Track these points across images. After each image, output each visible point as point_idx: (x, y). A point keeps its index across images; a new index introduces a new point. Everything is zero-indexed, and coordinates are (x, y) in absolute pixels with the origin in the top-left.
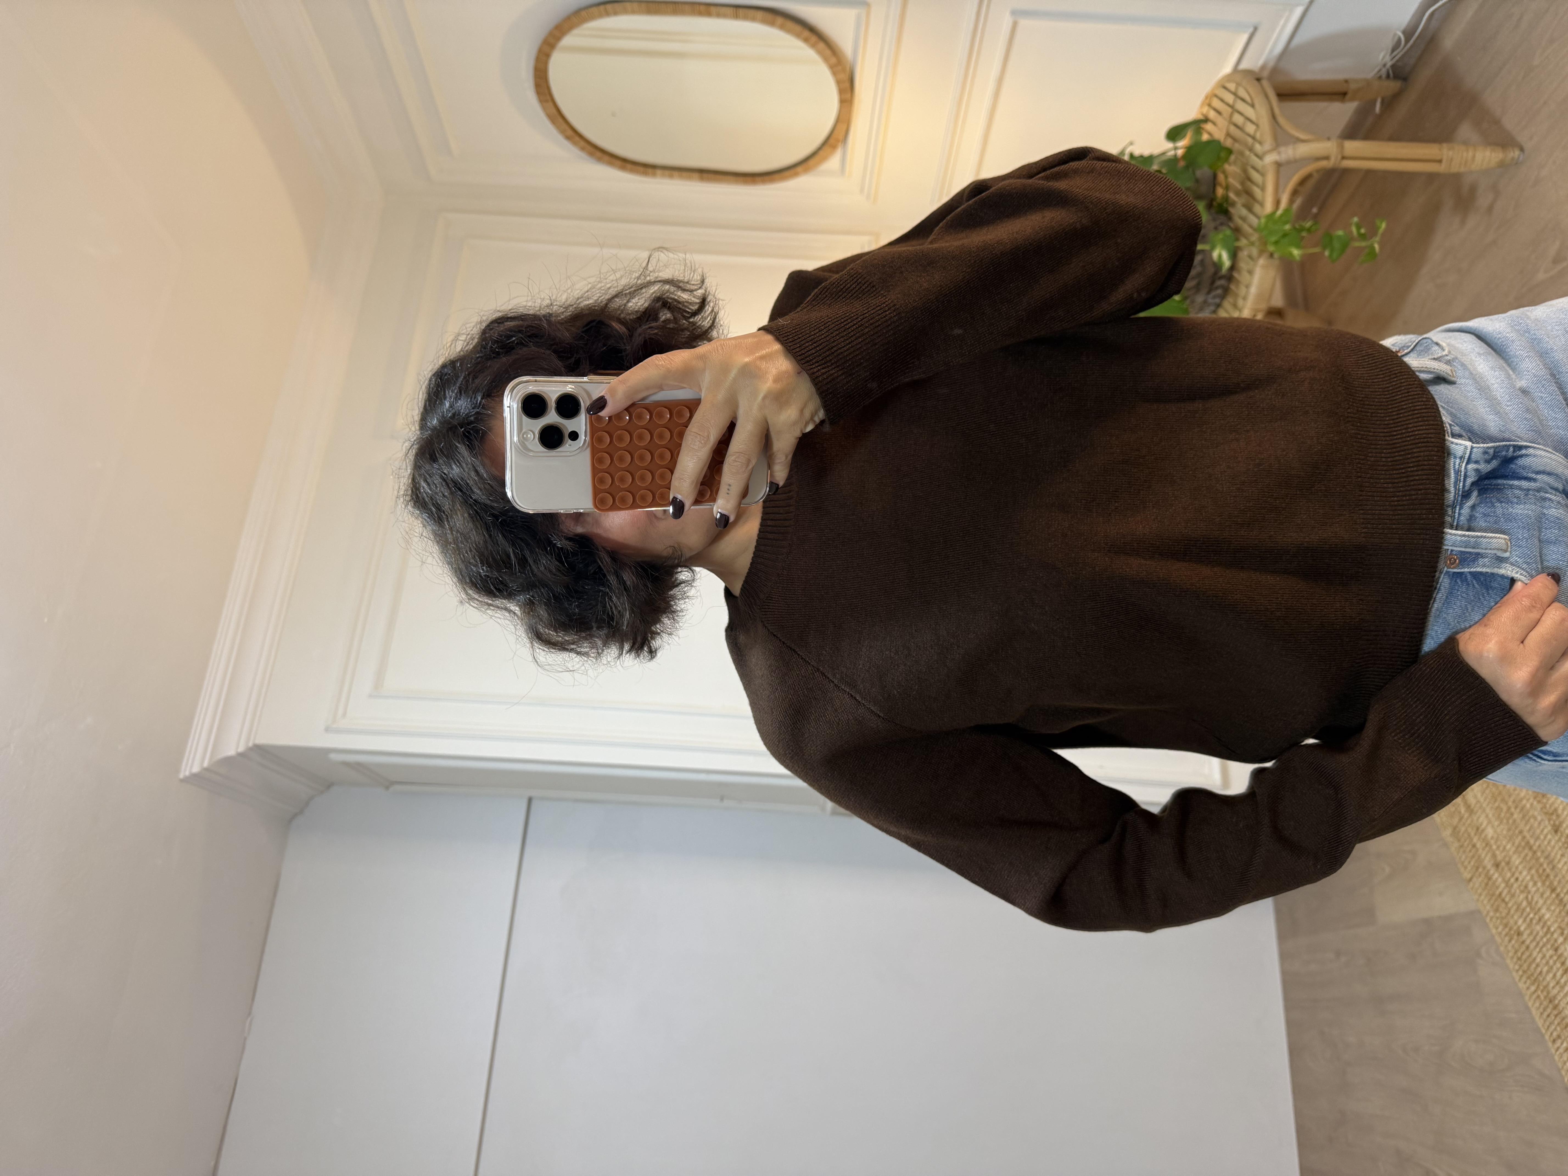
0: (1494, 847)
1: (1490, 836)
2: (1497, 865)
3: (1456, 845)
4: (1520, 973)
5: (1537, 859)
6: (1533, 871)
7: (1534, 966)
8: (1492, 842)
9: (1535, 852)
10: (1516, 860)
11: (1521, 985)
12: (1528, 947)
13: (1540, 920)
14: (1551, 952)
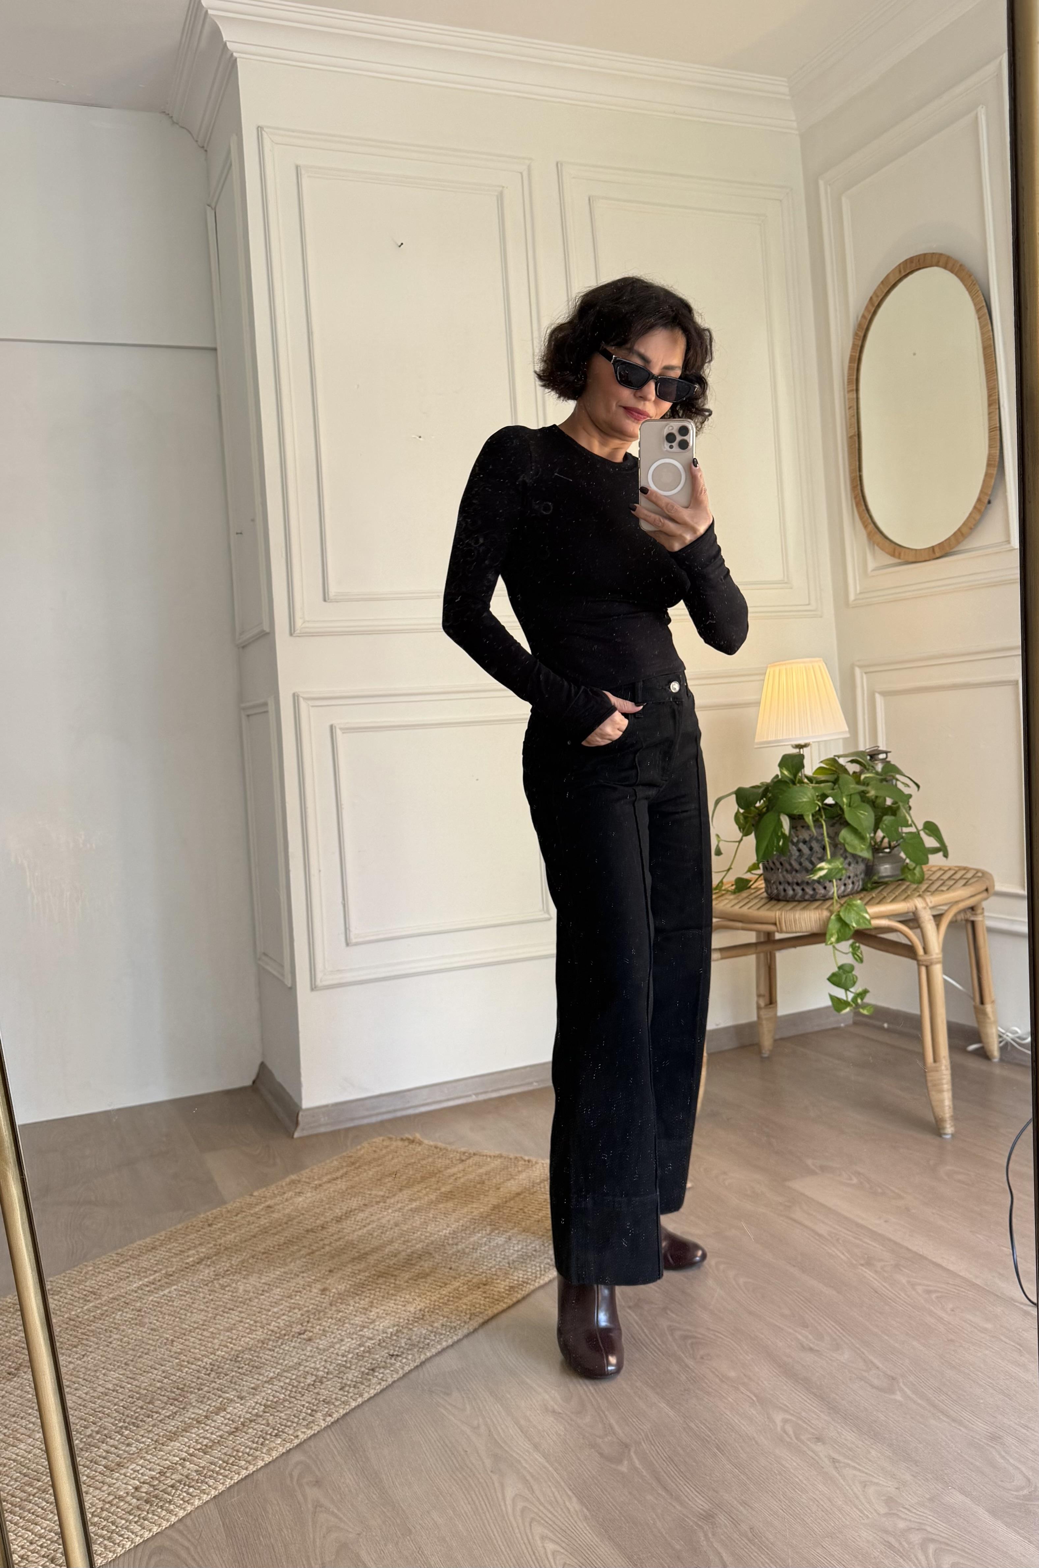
0: (287, 1203)
1: (295, 1199)
2: (269, 1207)
3: (284, 1184)
4: (174, 1230)
5: (280, 1225)
6: (268, 1225)
7: (183, 1236)
8: (291, 1201)
9: (286, 1223)
10: (275, 1215)
11: (163, 1233)
12: (199, 1231)
13: (225, 1234)
14: (197, 1243)
